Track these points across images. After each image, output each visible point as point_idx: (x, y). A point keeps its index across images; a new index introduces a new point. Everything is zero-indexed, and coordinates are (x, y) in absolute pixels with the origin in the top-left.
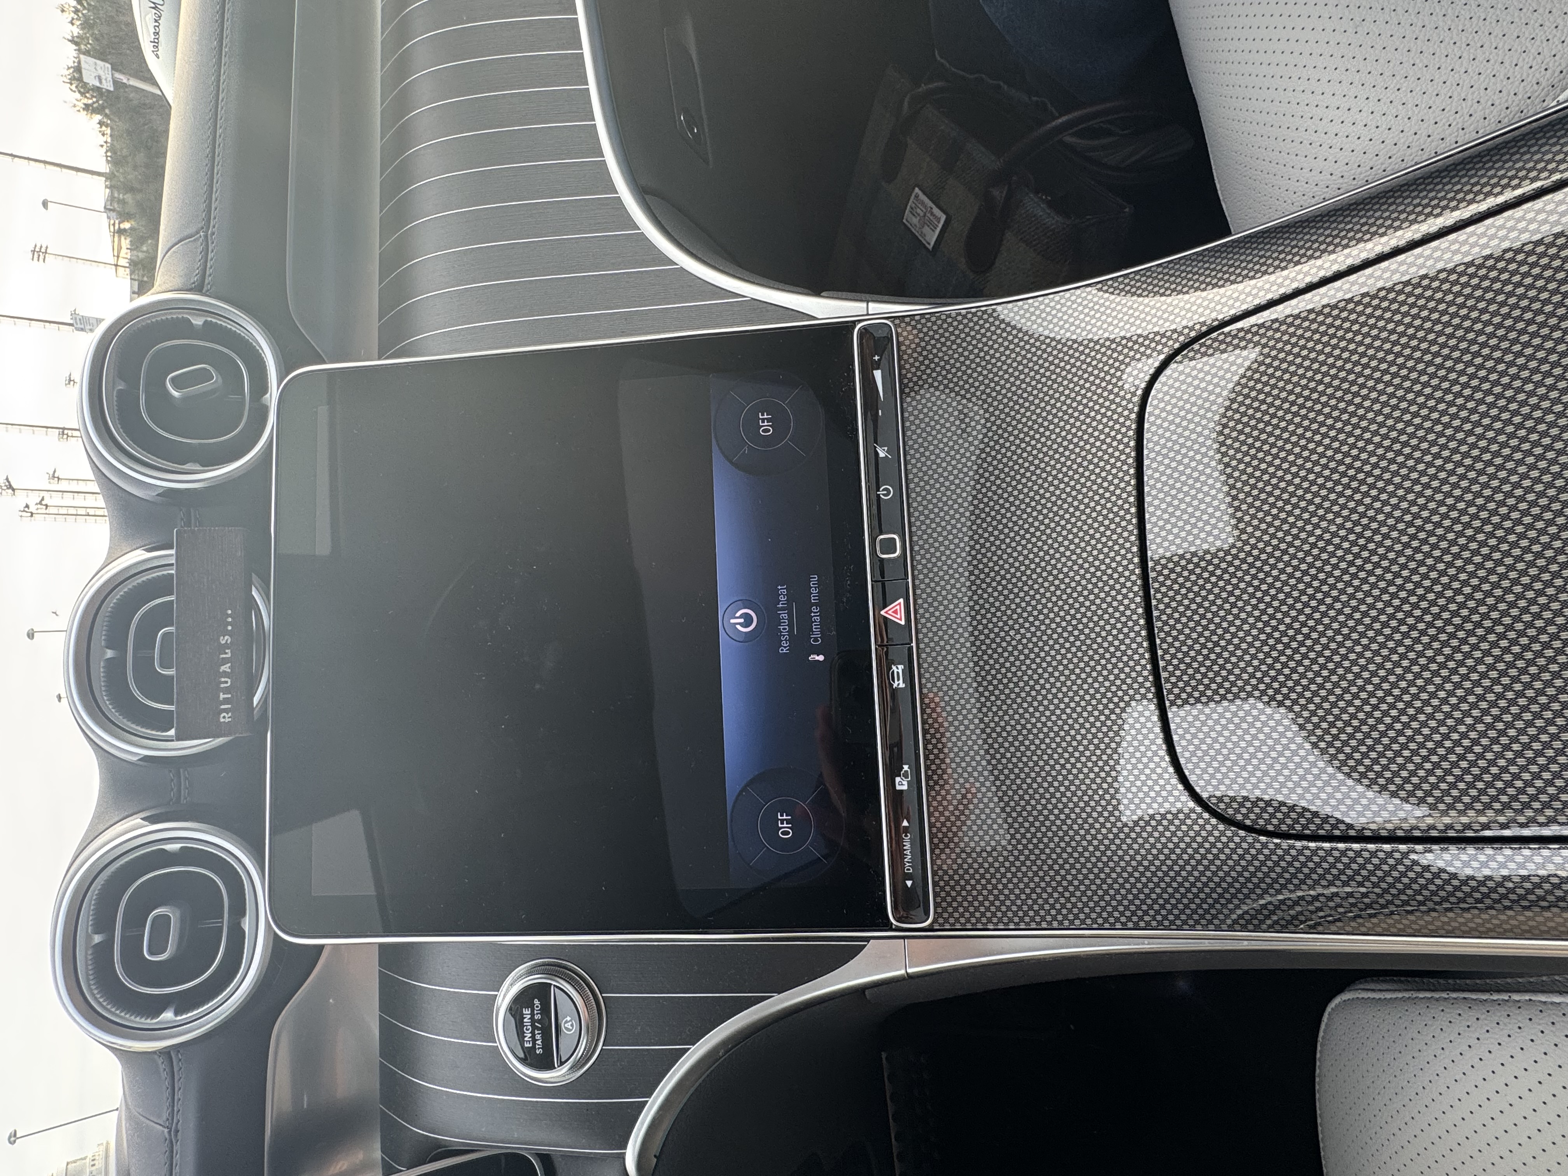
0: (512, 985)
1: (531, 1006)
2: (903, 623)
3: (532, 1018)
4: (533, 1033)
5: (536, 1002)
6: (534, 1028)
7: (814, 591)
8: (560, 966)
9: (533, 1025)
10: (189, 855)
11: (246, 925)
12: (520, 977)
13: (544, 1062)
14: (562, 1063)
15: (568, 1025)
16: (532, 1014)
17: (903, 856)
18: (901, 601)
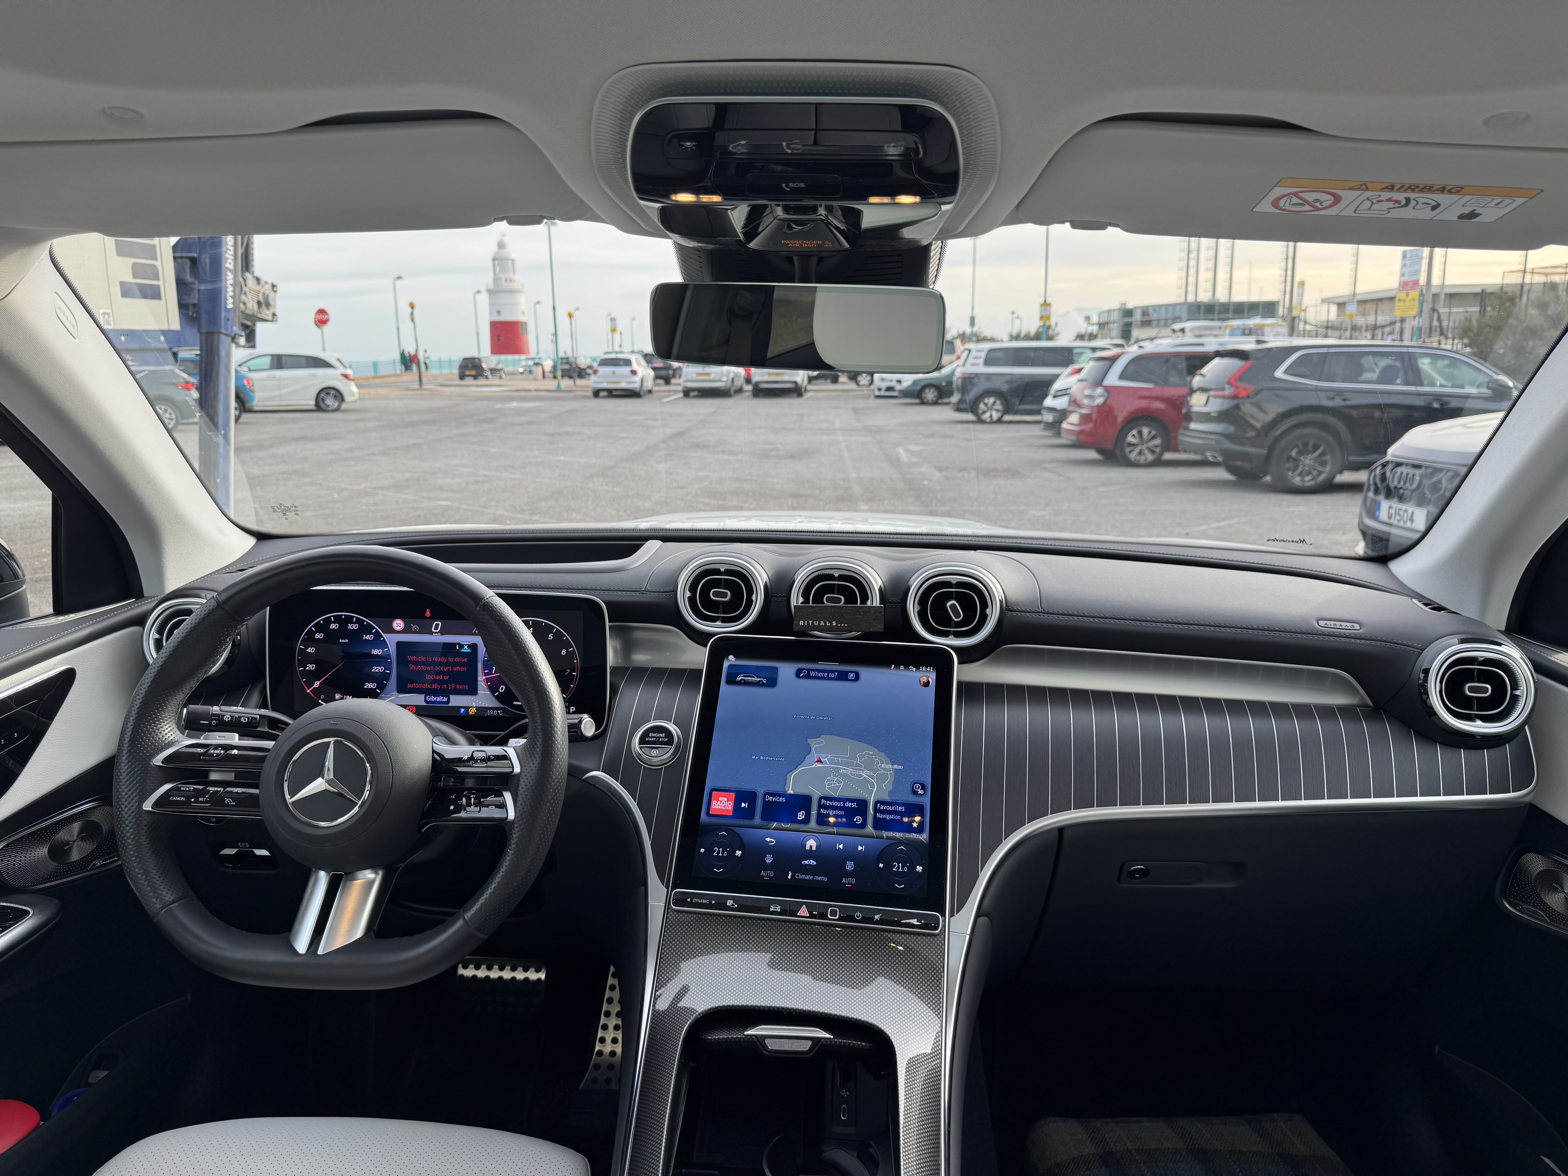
0: (675, 729)
1: (665, 737)
2: (798, 914)
3: (661, 737)
4: (655, 737)
5: (666, 739)
6: (656, 738)
7: (819, 878)
8: (679, 750)
9: (658, 737)
10: (750, 602)
11: (718, 623)
12: (677, 733)
13: (642, 741)
14: (641, 748)
15: (655, 752)
16: (662, 737)
17: (700, 899)
18: (808, 915)
